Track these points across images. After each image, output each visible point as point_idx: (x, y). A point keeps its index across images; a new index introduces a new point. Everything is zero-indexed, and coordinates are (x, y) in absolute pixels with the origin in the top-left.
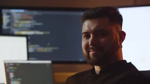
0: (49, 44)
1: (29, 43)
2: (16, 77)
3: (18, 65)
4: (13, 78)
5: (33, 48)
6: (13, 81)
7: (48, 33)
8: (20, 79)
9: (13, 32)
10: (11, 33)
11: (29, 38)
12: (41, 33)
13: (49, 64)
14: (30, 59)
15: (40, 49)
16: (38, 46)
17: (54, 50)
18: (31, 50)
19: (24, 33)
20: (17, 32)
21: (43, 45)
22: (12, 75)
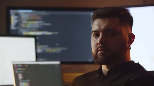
0: (57, 44)
1: (38, 43)
2: (24, 78)
3: (26, 66)
4: (22, 79)
5: (41, 48)
6: (22, 82)
7: (56, 33)
8: (28, 80)
9: (21, 33)
10: (19, 34)
11: (37, 38)
12: (50, 33)
13: (58, 65)
14: (38, 59)
15: (49, 50)
16: (46, 46)
17: (63, 51)
18: (39, 51)
19: (32, 33)
20: (25, 33)
21: (52, 46)
22: (20, 77)
